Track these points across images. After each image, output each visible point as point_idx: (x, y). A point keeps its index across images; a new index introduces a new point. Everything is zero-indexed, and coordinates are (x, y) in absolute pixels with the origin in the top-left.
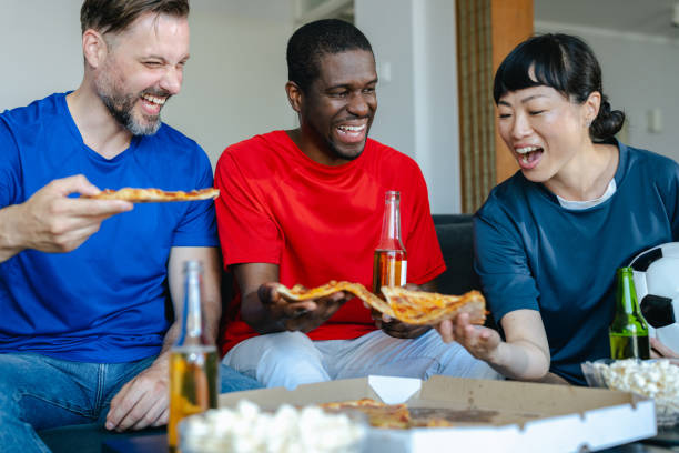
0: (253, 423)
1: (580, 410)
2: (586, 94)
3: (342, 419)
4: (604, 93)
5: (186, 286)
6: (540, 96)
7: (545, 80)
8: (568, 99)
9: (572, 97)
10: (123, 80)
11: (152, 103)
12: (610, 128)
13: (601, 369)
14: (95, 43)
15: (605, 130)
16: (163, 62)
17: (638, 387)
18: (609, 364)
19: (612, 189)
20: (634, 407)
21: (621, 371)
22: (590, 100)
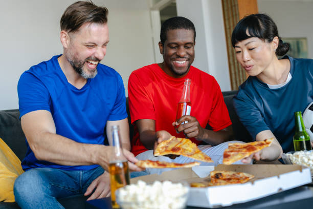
0: (144, 189)
1: (278, 175)
2: (272, 38)
3: (180, 185)
4: (279, 36)
5: (113, 136)
6: (252, 42)
7: (254, 35)
8: (265, 42)
9: (266, 40)
10: (77, 54)
11: (92, 64)
12: (284, 51)
13: (289, 156)
14: (65, 37)
15: (282, 52)
16: (94, 45)
17: (305, 163)
18: (293, 153)
19: (290, 77)
20: (301, 171)
21: (297, 156)
22: (274, 40)
